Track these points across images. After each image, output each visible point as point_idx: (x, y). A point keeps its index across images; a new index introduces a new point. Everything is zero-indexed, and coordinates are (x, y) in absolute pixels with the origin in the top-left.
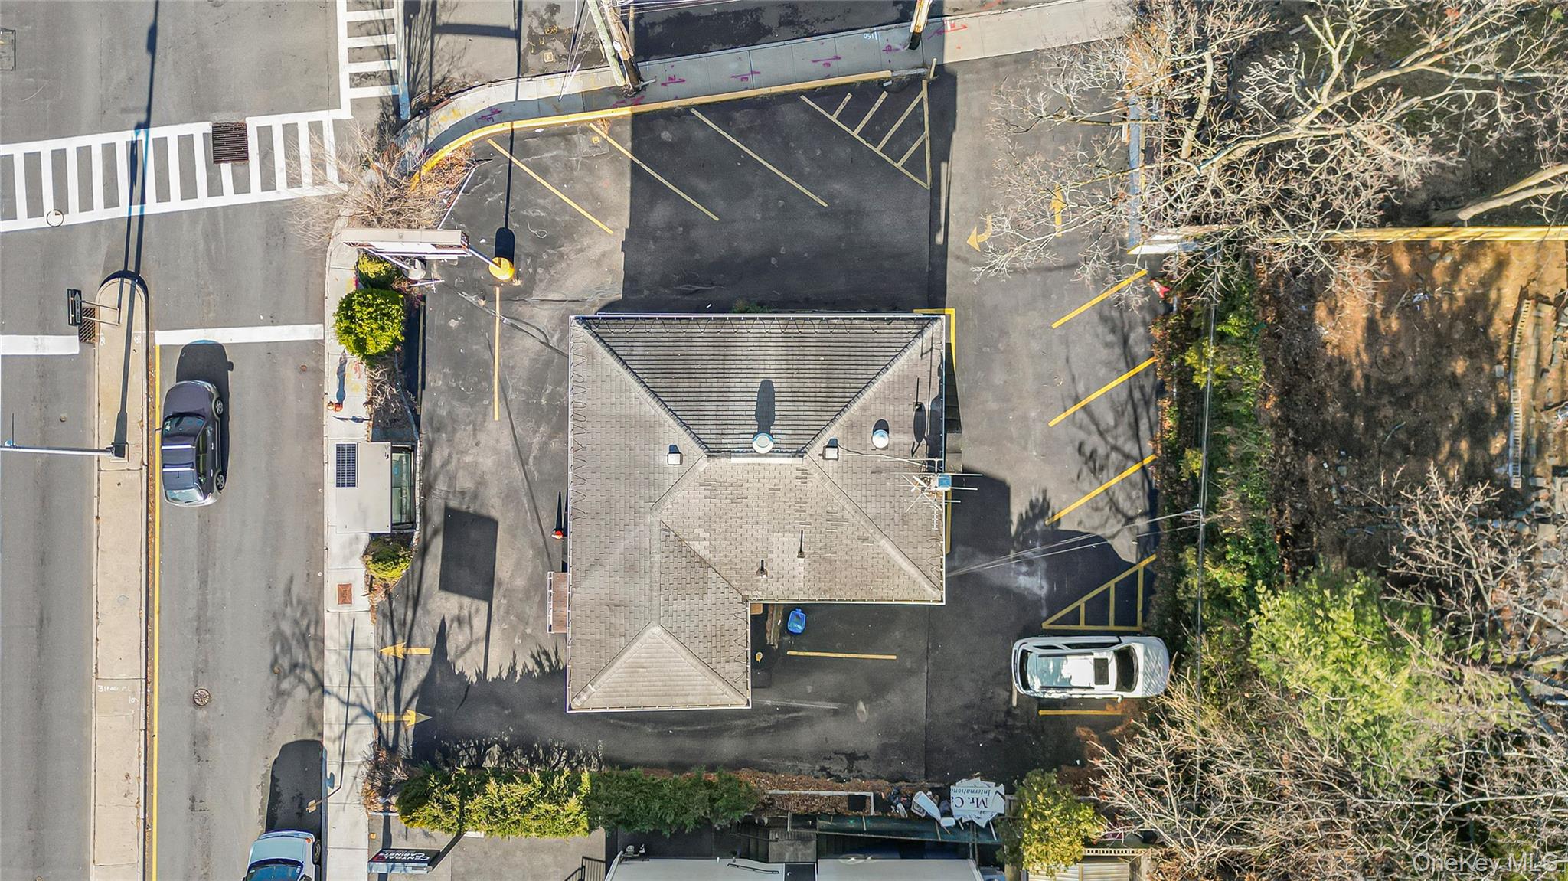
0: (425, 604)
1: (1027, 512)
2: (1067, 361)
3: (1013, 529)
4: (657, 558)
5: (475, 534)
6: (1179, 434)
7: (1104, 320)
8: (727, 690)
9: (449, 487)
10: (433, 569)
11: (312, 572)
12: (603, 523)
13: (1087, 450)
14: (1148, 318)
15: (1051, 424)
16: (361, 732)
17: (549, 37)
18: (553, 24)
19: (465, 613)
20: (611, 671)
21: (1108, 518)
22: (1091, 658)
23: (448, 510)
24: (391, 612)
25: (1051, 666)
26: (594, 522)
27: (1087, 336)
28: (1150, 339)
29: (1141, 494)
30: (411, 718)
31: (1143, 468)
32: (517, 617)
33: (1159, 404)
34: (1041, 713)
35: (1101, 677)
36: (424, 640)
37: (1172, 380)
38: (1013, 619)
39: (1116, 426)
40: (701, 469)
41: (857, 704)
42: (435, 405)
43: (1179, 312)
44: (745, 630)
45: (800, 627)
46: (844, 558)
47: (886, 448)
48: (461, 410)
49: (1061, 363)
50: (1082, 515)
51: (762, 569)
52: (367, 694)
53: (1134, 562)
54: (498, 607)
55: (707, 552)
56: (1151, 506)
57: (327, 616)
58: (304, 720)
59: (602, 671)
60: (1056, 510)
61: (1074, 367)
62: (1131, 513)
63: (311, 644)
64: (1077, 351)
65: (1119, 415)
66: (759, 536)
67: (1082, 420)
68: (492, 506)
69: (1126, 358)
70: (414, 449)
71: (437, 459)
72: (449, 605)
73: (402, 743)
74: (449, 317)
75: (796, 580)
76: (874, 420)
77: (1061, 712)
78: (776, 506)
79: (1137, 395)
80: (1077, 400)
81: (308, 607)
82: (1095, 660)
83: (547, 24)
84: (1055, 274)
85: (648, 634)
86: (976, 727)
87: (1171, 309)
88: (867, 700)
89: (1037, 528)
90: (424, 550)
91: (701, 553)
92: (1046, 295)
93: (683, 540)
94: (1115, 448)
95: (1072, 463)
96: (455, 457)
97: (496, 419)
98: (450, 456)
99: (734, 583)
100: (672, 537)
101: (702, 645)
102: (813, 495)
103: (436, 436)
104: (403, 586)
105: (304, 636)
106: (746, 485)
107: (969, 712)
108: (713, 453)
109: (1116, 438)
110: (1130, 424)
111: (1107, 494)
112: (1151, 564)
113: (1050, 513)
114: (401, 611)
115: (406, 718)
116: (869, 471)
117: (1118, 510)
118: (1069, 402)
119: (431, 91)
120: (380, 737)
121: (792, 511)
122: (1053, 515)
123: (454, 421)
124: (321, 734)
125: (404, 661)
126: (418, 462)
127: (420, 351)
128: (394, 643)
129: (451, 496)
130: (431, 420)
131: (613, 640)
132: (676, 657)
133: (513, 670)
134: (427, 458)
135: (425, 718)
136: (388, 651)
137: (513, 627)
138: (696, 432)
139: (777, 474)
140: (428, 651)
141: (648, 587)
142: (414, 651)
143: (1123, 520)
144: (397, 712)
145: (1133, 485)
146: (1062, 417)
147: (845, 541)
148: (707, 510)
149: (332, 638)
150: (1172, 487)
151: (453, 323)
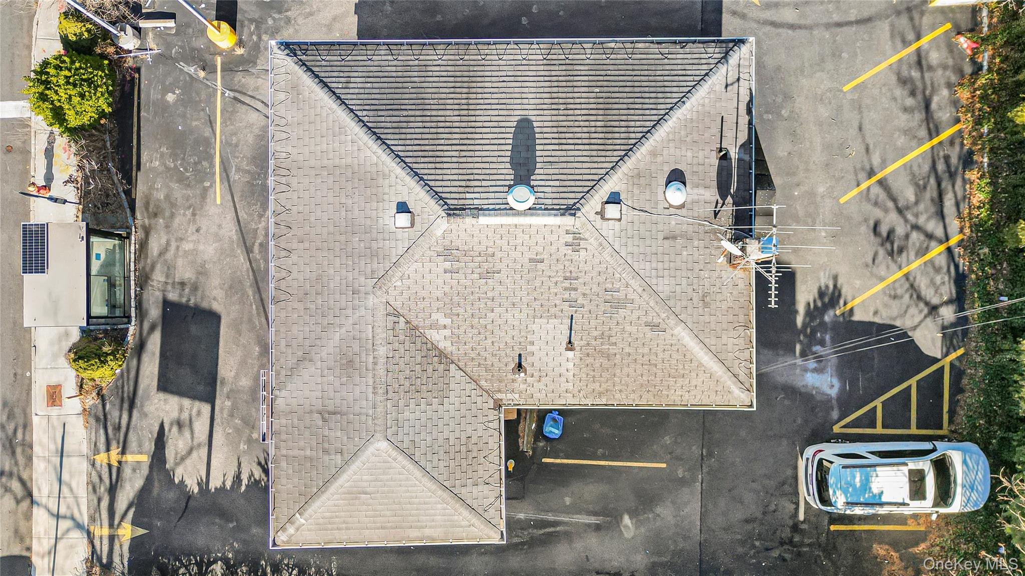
0: (142, 406)
1: (815, 301)
2: (860, 129)
3: (800, 320)
4: (382, 351)
5: (195, 330)
6: (992, 209)
7: (903, 81)
8: (475, 520)
9: (167, 276)
10: (150, 367)
11: (19, 371)
12: (313, 307)
13: (884, 230)
14: (954, 79)
15: (842, 200)
16: (72, 547)
19: (185, 416)
20: (324, 498)
21: (908, 307)
22: (905, 469)
23: (166, 303)
24: (105, 415)
25: (858, 479)
26: (300, 306)
27: (884, 100)
28: (955, 103)
29: (946, 278)
30: (127, 532)
31: (949, 250)
32: (243, 419)
33: (967, 177)
34: (833, 528)
35: (917, 492)
36: (140, 445)
37: (983, 149)
38: (799, 421)
39: (917, 203)
40: (439, 233)
41: (622, 518)
42: (151, 188)
43: (990, 70)
44: (496, 443)
45: (556, 431)
46: (627, 350)
47: (682, 206)
48: (179, 192)
49: (854, 131)
50: (879, 305)
51: (520, 365)
52: (78, 505)
53: (939, 357)
54: (222, 409)
55: (448, 344)
56: (957, 293)
57: (35, 420)
58: (10, 533)
59: (312, 498)
60: (849, 298)
61: (868, 134)
62: (935, 301)
63: (19, 450)
64: (872, 117)
65: (921, 189)
66: (516, 323)
67: (877, 196)
68: (215, 299)
69: (928, 124)
70: (128, 237)
71: (154, 246)
72: (168, 407)
73: (116, 559)
74: (165, 92)
75: (563, 379)
76: (667, 170)
77: (856, 527)
78: (537, 283)
79: (941, 167)
80: (871, 173)
81: (16, 410)
82: (910, 471)
84: (845, 29)
85: (371, 450)
86: (757, 543)
87: (980, 68)
88: (633, 514)
89: (827, 318)
90: (141, 347)
91: (441, 345)
92: (836, 55)
93: (416, 328)
94: (916, 227)
95: (867, 244)
96: (173, 245)
97: (218, 202)
98: (168, 243)
99: (483, 383)
100: (402, 324)
101: (442, 464)
102: (588, 268)
103: (153, 222)
104: (117, 387)
105: (11, 442)
106: (499, 255)
107: (749, 527)
108: (453, 211)
109: (917, 216)
110: (932, 200)
111: (908, 279)
112: (959, 358)
113: (842, 302)
114: (116, 414)
115: (120, 532)
116: (661, 236)
117: (919, 297)
118: (862, 175)
120: (94, 552)
121: (558, 290)
122: (845, 304)
123: (173, 205)
124: (29, 549)
125: (119, 469)
126: (133, 251)
127: (135, 129)
128: (108, 450)
129: (169, 287)
130: (147, 205)
131: (326, 458)
132: (407, 480)
133: (238, 479)
134: (143, 246)
135: (141, 531)
136: (102, 458)
137: (238, 431)
138: (431, 183)
139: (539, 238)
140: (145, 459)
141: (370, 390)
142: (129, 458)
143: (926, 311)
144: (111, 525)
145: (938, 270)
146: (855, 192)
147: (628, 328)
148: (447, 289)
149: (41, 444)
150: (983, 271)
151: (170, 97)
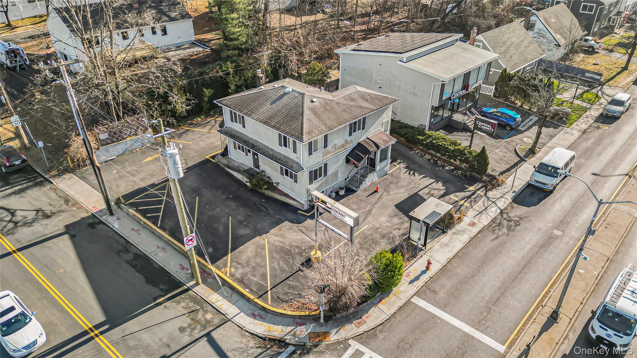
16: (494, 195)
17: (198, 322)
18: (190, 325)
19: (428, 196)
30: (471, 188)
48: (377, 237)
52: (484, 201)
54: (415, 190)
57: (485, 224)
63: (497, 222)
69: (188, 131)
73: (479, 186)
83: (192, 327)
97: (367, 226)
105: (499, 226)
115: (473, 190)
119: (269, 348)
120: (487, 191)
124: (510, 203)
125: (463, 199)
128: (463, 205)
133: (424, 177)
135: (466, 186)
136: (467, 205)
137: (414, 184)
140: (451, 197)
142: (457, 199)
144: (475, 192)
149: (487, 219)
